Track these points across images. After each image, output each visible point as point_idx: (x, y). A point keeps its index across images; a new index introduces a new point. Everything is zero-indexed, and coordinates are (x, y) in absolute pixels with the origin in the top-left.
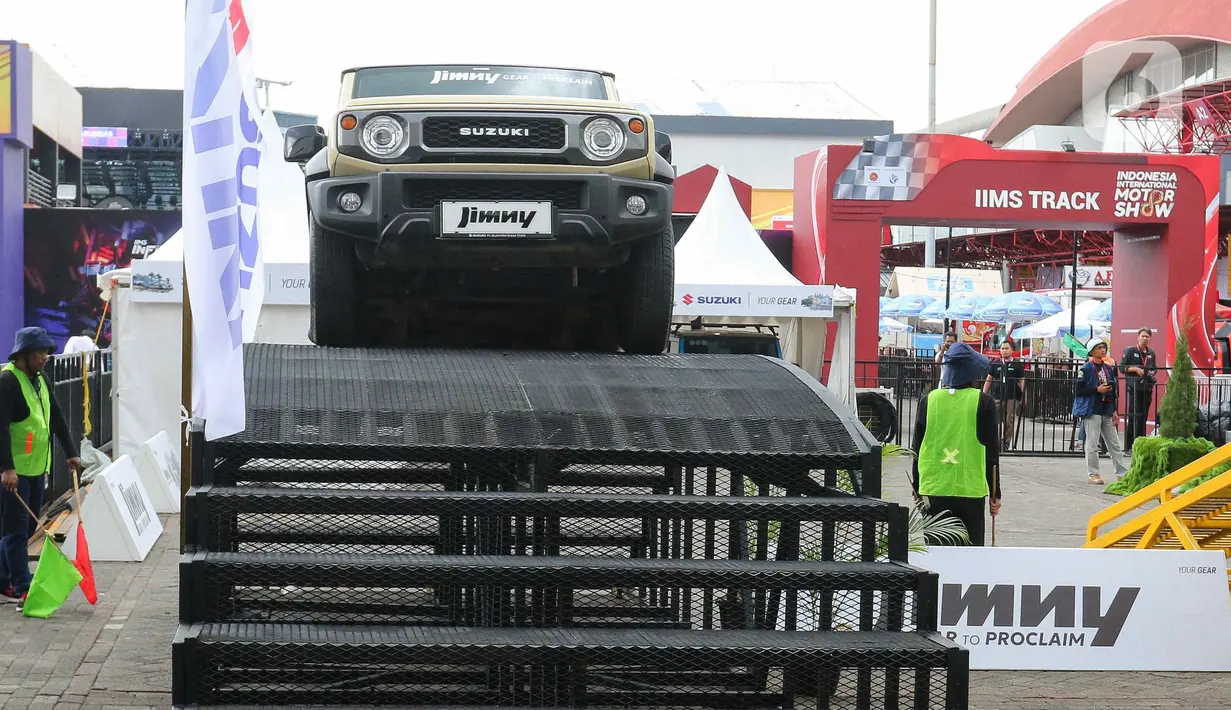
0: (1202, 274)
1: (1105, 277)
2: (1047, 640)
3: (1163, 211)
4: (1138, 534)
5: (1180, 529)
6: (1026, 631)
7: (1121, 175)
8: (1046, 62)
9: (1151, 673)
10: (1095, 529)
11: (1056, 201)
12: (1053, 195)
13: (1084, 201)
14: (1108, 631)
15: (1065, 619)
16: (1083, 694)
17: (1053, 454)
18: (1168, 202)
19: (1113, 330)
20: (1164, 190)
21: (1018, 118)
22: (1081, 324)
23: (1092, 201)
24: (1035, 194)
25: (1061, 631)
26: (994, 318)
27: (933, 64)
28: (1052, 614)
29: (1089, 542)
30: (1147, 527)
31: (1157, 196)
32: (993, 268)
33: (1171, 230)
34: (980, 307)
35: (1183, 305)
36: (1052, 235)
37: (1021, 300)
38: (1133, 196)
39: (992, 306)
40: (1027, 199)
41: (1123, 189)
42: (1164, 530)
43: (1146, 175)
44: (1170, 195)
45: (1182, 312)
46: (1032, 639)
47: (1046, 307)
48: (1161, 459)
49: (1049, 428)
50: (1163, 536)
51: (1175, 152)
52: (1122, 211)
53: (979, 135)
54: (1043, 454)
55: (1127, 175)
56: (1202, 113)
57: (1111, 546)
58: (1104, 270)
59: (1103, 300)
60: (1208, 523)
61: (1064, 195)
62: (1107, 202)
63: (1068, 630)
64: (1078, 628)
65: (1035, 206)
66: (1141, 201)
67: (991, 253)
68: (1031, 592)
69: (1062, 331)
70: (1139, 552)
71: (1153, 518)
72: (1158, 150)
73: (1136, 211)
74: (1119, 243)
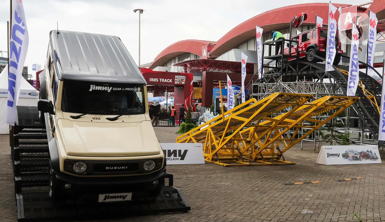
0: (190, 94)
1: (172, 94)
2: (172, 159)
3: (183, 83)
4: (186, 140)
5: (193, 140)
6: (169, 158)
7: (176, 76)
8: (160, 55)
9: (190, 164)
10: (178, 140)
11: (164, 81)
12: (164, 80)
13: (169, 81)
14: (183, 158)
15: (175, 156)
16: (179, 168)
17: (165, 126)
18: (184, 81)
19: (174, 104)
20: (183, 79)
21: (155, 65)
22: (169, 102)
23: (171, 81)
24: (161, 79)
25: (175, 158)
26: (152, 101)
27: (140, 54)
28: (173, 155)
29: (177, 142)
30: (187, 140)
31: (182, 80)
32: (151, 92)
33: (185, 86)
34: (150, 99)
35: (187, 100)
36: (162, 86)
37: (157, 98)
38: (178, 80)
39: (152, 99)
40: (159, 80)
41: (176, 79)
42: (191, 139)
43: (180, 76)
44: (184, 80)
45: (187, 101)
46: (170, 159)
47: (162, 100)
48: (186, 127)
49: (162, 121)
50: (190, 141)
51: (184, 72)
52: (176, 83)
53: (148, 68)
54: (163, 126)
55: (177, 76)
56: (189, 66)
57: (181, 143)
58: (172, 93)
59: (172, 98)
60: (198, 138)
61: (166, 79)
62: (173, 81)
63: (176, 157)
64: (178, 157)
65: (161, 81)
66: (179, 81)
67: (150, 90)
68: (169, 151)
69: (165, 104)
70: (186, 144)
71: (189, 138)
72: (181, 72)
73: (178, 83)
74: (175, 89)
